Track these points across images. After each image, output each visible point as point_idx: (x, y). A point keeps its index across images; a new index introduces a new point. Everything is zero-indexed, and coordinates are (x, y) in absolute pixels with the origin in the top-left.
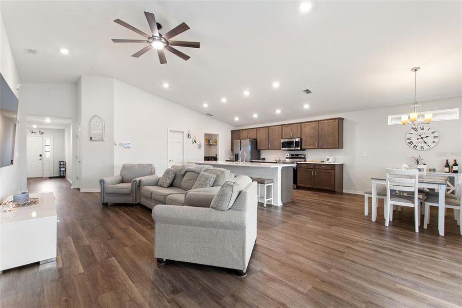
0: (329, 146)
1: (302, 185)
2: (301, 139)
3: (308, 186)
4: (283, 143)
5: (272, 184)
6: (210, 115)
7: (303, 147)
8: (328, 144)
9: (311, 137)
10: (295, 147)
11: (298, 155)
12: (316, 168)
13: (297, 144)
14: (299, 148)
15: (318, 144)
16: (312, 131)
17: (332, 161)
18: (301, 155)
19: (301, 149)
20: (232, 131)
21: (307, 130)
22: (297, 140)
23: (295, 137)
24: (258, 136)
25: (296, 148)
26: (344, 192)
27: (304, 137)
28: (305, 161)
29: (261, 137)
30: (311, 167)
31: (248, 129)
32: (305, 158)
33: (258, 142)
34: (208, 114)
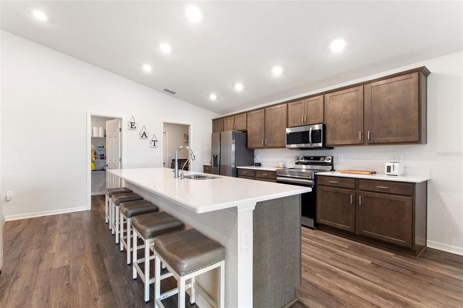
0: (391, 139)
1: (327, 222)
2: (324, 126)
3: (341, 226)
4: (289, 135)
5: (221, 264)
6: (171, 92)
7: (329, 142)
8: (389, 133)
9: (346, 121)
10: (312, 143)
11: (318, 158)
12: (361, 187)
13: (316, 136)
14: (320, 145)
15: (364, 134)
16: (349, 107)
17: (398, 175)
18: (324, 157)
19: (325, 147)
20: (213, 120)
21: (337, 105)
22: (317, 127)
23: (312, 122)
24: (249, 125)
25: (315, 145)
26: (428, 246)
27: (330, 123)
28: (333, 170)
29: (254, 126)
30: (347, 185)
31: (234, 115)
32: (331, 164)
33: (249, 134)
34: (166, 90)
